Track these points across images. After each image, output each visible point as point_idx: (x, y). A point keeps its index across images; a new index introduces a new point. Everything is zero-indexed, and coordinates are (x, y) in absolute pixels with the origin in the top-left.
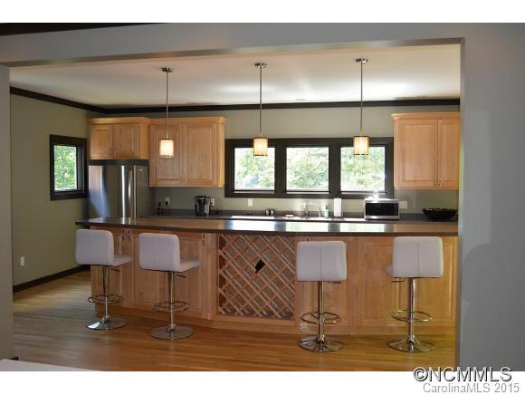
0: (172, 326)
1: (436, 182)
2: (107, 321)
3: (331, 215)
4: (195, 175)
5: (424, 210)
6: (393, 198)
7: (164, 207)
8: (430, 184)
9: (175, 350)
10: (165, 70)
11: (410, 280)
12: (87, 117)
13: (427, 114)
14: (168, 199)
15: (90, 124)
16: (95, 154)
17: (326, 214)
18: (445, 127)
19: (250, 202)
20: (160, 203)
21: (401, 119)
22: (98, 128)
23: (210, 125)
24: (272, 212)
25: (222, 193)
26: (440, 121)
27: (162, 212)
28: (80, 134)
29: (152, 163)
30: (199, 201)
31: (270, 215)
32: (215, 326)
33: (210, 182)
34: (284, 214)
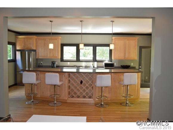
0: (55, 102)
1: (125, 57)
2: (32, 102)
3: (94, 67)
4: (52, 55)
5: (121, 66)
6: (112, 62)
7: (40, 65)
8: (123, 58)
9: (56, 109)
10: (51, 21)
11: (127, 85)
12: (15, 36)
13: (122, 38)
14: (42, 62)
15: (16, 38)
16: (18, 48)
17: (92, 67)
18: (127, 42)
19: (69, 63)
20: (39, 64)
21: (115, 39)
22: (19, 39)
23: (56, 39)
24: (76, 66)
25: (60, 60)
26: (126, 40)
27: (39, 66)
28: (13, 41)
29: (37, 51)
30: (53, 63)
31: (75, 67)
32: (68, 101)
33: (57, 57)
34: (79, 67)
